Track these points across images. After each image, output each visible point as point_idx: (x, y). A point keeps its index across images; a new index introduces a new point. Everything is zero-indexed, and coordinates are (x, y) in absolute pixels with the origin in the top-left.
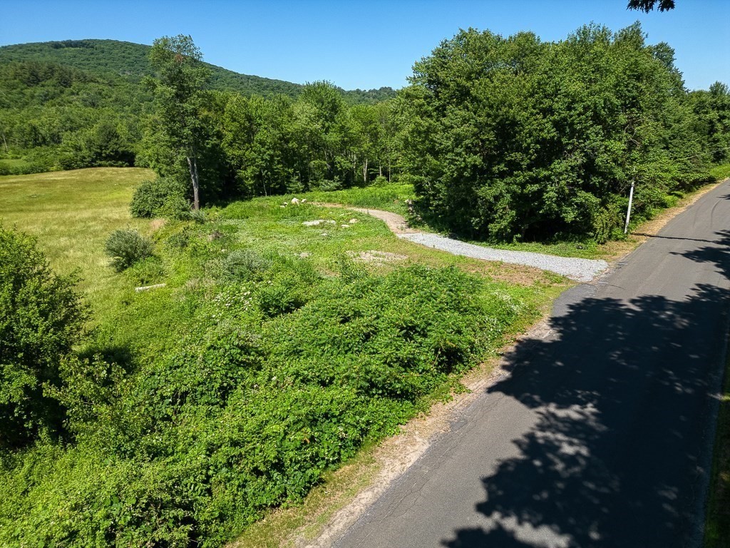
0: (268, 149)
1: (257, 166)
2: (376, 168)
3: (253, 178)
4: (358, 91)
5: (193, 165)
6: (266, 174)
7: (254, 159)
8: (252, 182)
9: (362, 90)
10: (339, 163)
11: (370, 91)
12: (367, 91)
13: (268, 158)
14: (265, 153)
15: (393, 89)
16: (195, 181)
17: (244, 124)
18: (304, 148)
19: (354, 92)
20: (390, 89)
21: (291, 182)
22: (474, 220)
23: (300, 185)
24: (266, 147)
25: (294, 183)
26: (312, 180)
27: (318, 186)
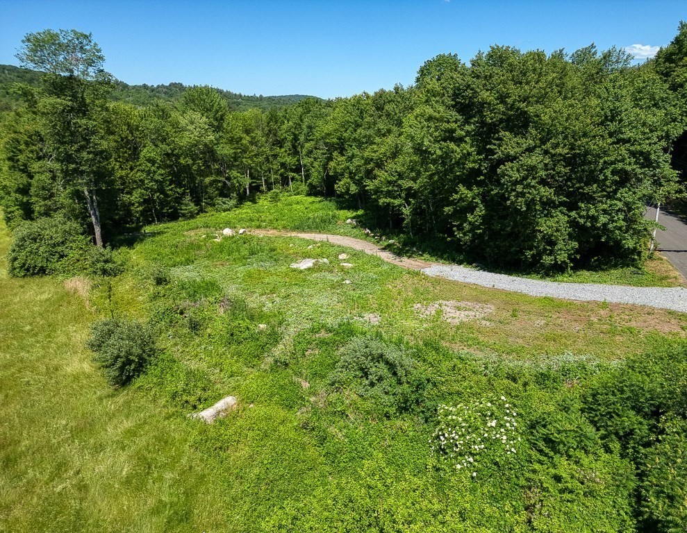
0: (158, 168)
1: (146, 189)
2: (258, 180)
3: (140, 204)
4: (145, 86)
5: (91, 198)
6: (158, 197)
7: (142, 181)
8: (141, 208)
9: (150, 85)
10: (235, 178)
11: (158, 86)
12: (155, 86)
13: (160, 178)
14: (155, 172)
15: (184, 85)
16: (96, 219)
17: (126, 137)
18: (199, 163)
19: (140, 87)
20: (181, 84)
21: (182, 204)
22: (529, 254)
23: (192, 207)
24: (156, 165)
25: (186, 205)
26: (205, 199)
27: (214, 205)
